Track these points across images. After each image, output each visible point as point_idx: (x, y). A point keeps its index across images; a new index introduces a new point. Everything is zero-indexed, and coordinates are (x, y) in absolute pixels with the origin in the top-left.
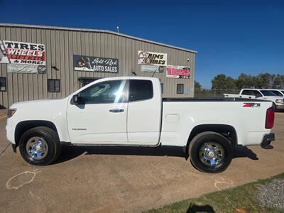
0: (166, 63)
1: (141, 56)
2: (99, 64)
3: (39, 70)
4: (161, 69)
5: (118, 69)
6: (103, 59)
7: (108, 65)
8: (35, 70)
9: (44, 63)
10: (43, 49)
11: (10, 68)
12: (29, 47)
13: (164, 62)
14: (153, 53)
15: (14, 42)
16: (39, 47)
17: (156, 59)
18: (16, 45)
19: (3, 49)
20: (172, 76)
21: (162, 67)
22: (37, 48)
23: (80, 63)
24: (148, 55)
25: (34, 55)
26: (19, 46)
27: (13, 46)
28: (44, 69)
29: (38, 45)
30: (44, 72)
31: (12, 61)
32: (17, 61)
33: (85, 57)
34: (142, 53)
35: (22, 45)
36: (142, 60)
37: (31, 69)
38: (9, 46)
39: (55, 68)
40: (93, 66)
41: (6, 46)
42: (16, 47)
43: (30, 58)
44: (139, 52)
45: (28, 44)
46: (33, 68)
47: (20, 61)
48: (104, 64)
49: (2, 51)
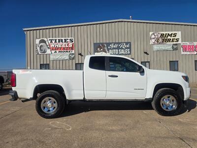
0: (180, 40)
1: (153, 36)
2: (114, 48)
3: (70, 57)
4: (175, 47)
5: (130, 51)
6: (117, 43)
7: (122, 48)
8: (67, 58)
9: (73, 52)
10: (72, 41)
11: (52, 57)
12: (64, 41)
13: (177, 40)
14: (165, 33)
15: (54, 39)
16: (70, 40)
17: (169, 37)
18: (56, 40)
19: (48, 44)
20: (189, 53)
21: (176, 44)
22: (69, 41)
23: (99, 49)
24: (159, 35)
25: (66, 46)
26: (57, 41)
27: (54, 42)
28: (73, 56)
29: (69, 39)
30: (73, 58)
31: (53, 52)
32: (56, 52)
33: (103, 44)
34: (153, 34)
35: (59, 40)
36: (153, 41)
37: (65, 57)
38: (51, 42)
39: (80, 54)
40: (109, 51)
41: (50, 42)
42: (56, 42)
43: (64, 49)
44: (151, 33)
45: (63, 39)
46: (66, 56)
47: (58, 51)
48: (118, 48)
49: (47, 45)
